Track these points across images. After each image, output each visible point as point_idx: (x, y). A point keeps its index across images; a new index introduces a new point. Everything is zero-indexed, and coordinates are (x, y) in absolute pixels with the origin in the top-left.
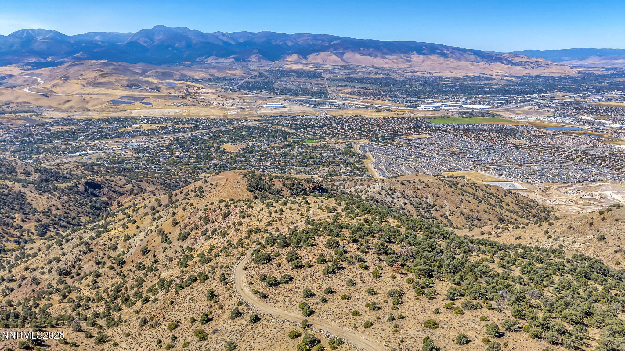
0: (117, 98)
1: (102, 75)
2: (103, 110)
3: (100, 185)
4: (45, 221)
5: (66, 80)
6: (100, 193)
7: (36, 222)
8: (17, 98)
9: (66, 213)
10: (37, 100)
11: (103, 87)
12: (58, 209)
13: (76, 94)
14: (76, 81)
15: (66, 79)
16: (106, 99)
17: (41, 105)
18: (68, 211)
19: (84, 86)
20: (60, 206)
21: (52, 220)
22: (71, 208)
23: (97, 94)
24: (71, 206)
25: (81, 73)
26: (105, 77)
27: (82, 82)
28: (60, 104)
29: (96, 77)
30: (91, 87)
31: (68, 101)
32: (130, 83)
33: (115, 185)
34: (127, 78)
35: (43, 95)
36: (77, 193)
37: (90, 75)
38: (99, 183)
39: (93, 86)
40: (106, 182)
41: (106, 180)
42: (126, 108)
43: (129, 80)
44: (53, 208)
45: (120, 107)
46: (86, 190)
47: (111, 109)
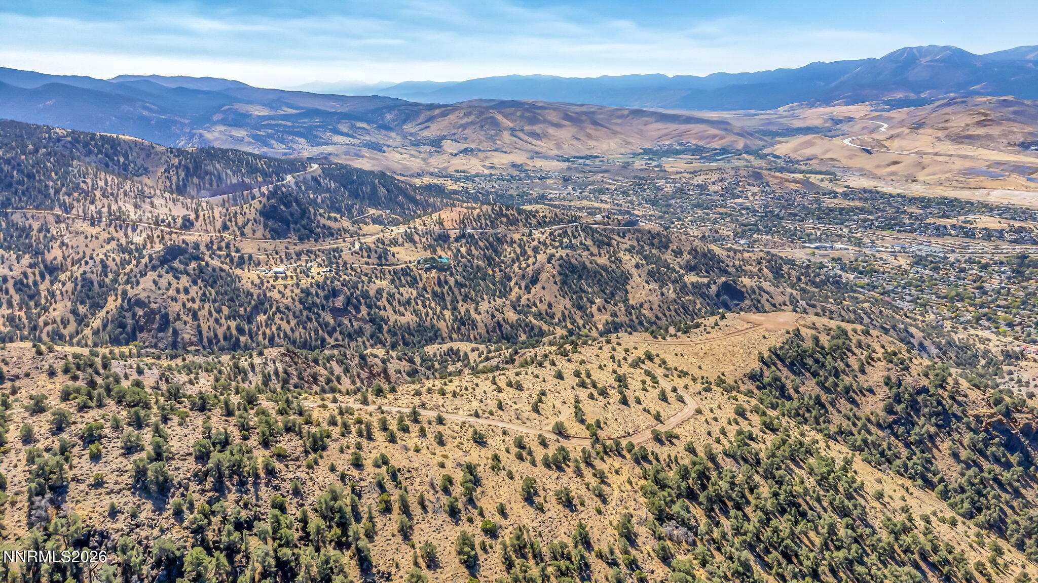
0: (981, 165)
1: (980, 124)
2: (939, 183)
3: (742, 293)
4: (622, 318)
5: (917, 128)
6: (737, 305)
7: (611, 316)
8: (827, 151)
9: (657, 317)
10: (851, 157)
11: (970, 144)
12: (651, 309)
13: (916, 153)
14: (930, 131)
15: (918, 126)
16: (959, 164)
17: (850, 166)
18: (660, 315)
19: (939, 139)
20: (655, 307)
21: (632, 320)
22: (667, 313)
23: (951, 155)
24: (670, 310)
25: (947, 117)
26: (986, 126)
27: (940, 134)
28: (878, 166)
29: (967, 125)
30: (948, 142)
31: (895, 163)
32: (1029, 140)
33: (768, 300)
34: (1029, 129)
35: (865, 150)
36: (703, 296)
37: (960, 121)
38: (744, 290)
39: (953, 140)
40: (757, 291)
41: (760, 288)
42: (982, 185)
43: (1031, 134)
44: (646, 306)
45: (973, 181)
46: (718, 295)
47: (955, 184)
